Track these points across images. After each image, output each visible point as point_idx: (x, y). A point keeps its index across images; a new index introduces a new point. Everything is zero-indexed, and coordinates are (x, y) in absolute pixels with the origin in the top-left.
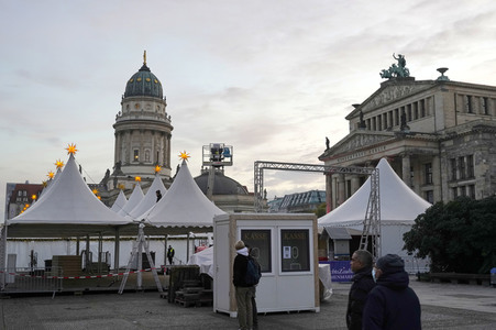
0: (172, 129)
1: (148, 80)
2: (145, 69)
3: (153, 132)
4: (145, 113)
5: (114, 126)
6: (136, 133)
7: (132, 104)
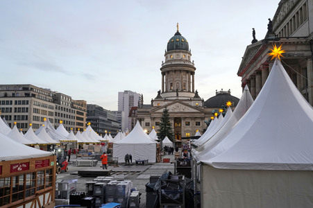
0: (195, 69)
1: (178, 40)
2: (178, 34)
3: (180, 71)
4: (175, 60)
5: (161, 69)
6: (171, 73)
7: (169, 55)
